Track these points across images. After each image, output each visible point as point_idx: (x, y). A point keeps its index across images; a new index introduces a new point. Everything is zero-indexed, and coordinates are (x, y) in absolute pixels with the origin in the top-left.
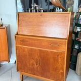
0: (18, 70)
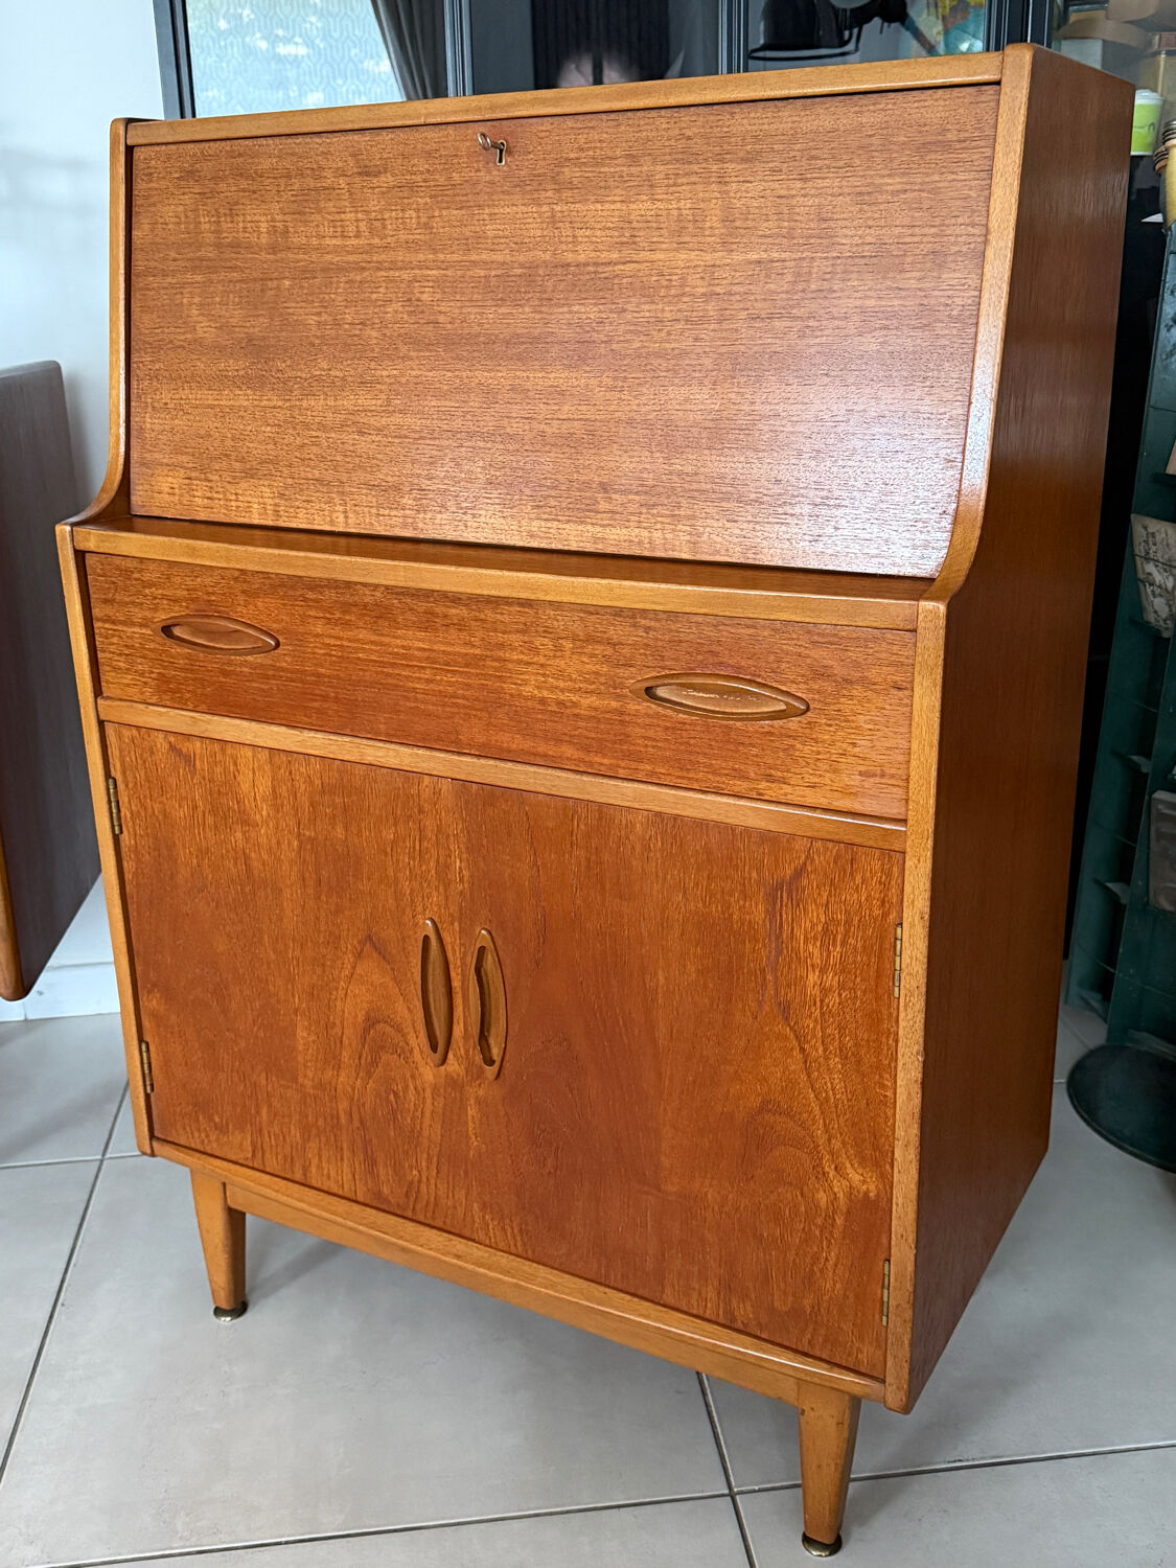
0: (157, 1135)
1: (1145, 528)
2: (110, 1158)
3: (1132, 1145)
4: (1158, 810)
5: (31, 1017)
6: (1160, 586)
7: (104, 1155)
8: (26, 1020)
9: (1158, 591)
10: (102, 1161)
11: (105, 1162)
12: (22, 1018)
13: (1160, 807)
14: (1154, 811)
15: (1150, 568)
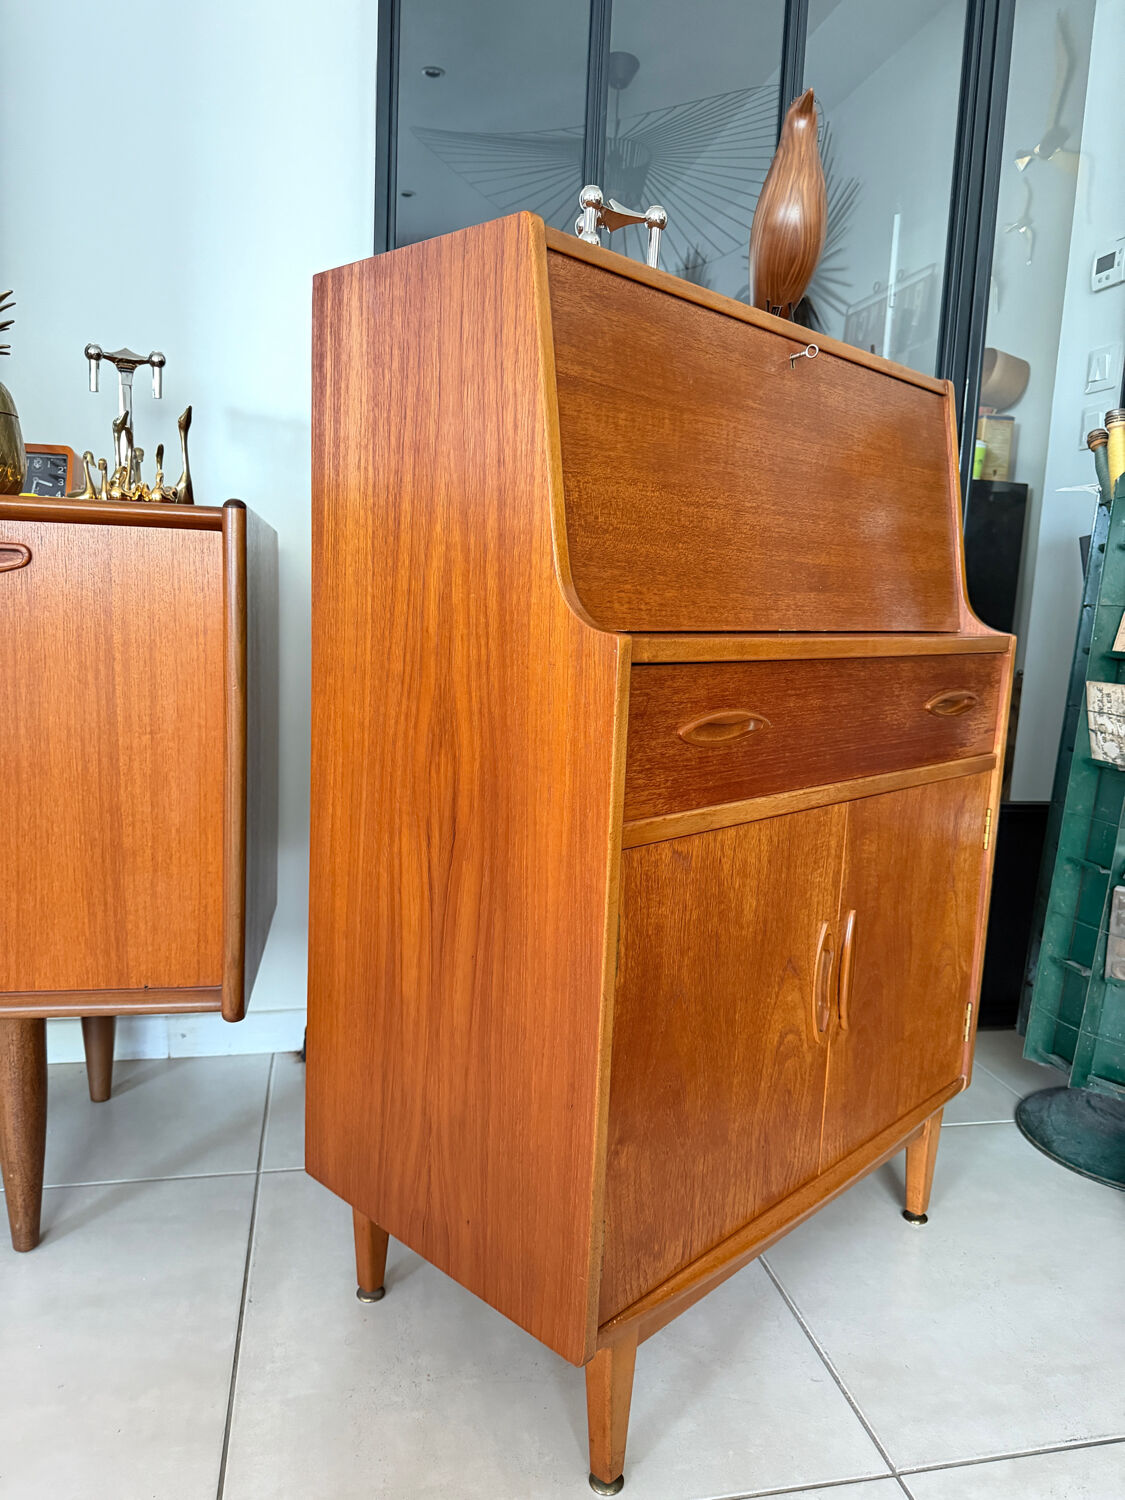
1: (1101, 691)
2: (264, 1173)
3: (1088, 1170)
4: (1120, 900)
5: (173, 1056)
6: (1112, 734)
7: (258, 1169)
8: (169, 1058)
9: (1109, 737)
10: (258, 1175)
11: (261, 1176)
12: (166, 1056)
13: (1122, 898)
14: (1115, 902)
15: (1103, 720)
